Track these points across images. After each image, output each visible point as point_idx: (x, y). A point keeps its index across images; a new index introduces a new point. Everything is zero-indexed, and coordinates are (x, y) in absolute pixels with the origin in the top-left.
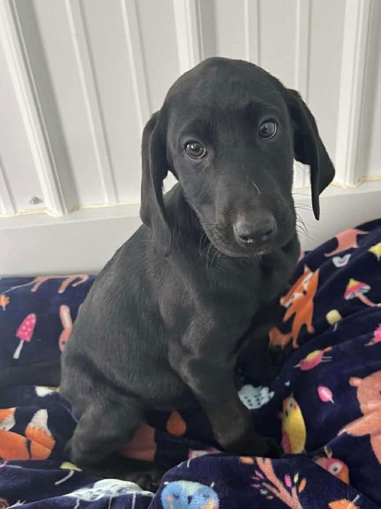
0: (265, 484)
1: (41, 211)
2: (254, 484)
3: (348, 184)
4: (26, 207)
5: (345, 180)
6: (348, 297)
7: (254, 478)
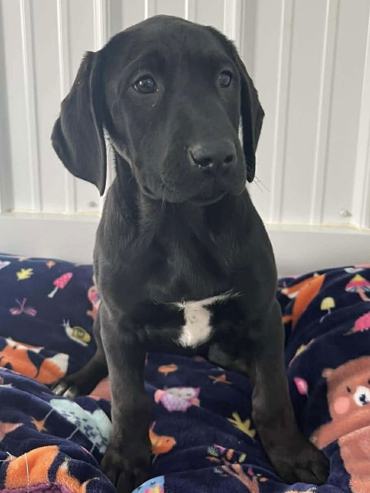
1: (95, 214)
5: (361, 224)
6: (349, 289)
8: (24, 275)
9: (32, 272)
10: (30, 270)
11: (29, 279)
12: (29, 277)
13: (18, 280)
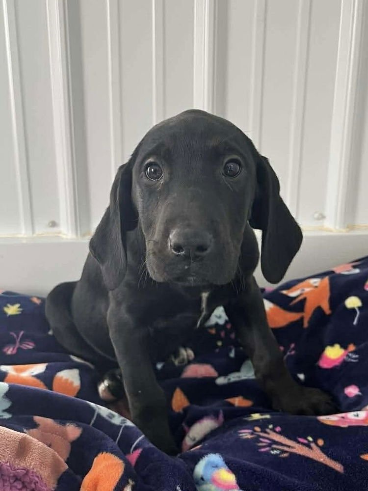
0: (274, 446)
1: (56, 235)
2: (260, 449)
3: (337, 227)
4: (42, 230)
7: (260, 444)
8: (12, 310)
9: (19, 307)
10: (18, 305)
11: (20, 315)
12: (20, 313)
13: (8, 316)
